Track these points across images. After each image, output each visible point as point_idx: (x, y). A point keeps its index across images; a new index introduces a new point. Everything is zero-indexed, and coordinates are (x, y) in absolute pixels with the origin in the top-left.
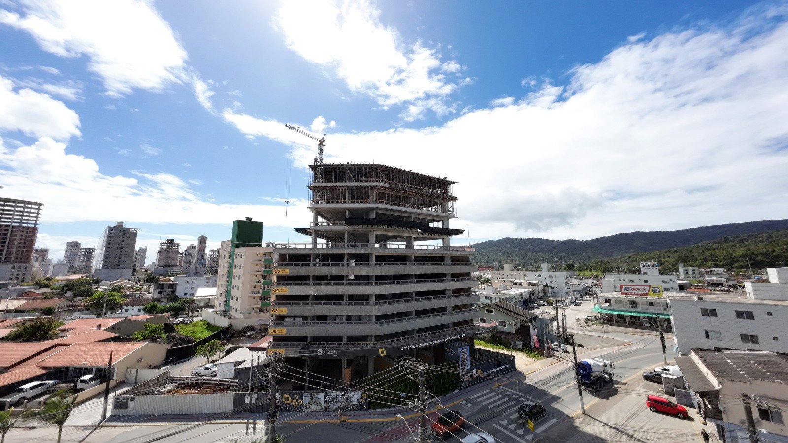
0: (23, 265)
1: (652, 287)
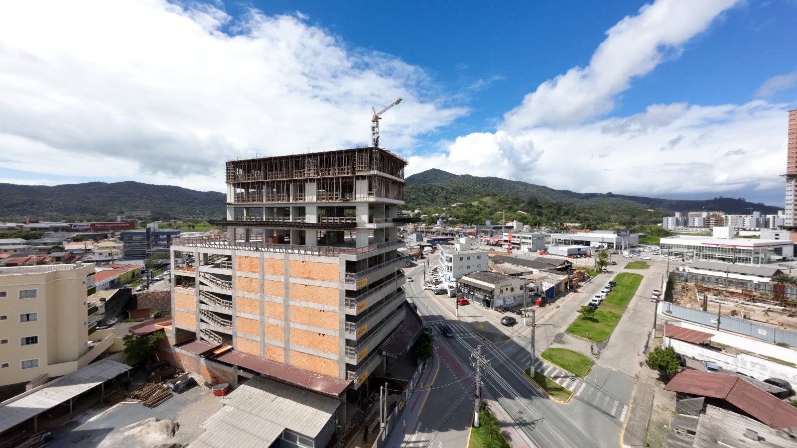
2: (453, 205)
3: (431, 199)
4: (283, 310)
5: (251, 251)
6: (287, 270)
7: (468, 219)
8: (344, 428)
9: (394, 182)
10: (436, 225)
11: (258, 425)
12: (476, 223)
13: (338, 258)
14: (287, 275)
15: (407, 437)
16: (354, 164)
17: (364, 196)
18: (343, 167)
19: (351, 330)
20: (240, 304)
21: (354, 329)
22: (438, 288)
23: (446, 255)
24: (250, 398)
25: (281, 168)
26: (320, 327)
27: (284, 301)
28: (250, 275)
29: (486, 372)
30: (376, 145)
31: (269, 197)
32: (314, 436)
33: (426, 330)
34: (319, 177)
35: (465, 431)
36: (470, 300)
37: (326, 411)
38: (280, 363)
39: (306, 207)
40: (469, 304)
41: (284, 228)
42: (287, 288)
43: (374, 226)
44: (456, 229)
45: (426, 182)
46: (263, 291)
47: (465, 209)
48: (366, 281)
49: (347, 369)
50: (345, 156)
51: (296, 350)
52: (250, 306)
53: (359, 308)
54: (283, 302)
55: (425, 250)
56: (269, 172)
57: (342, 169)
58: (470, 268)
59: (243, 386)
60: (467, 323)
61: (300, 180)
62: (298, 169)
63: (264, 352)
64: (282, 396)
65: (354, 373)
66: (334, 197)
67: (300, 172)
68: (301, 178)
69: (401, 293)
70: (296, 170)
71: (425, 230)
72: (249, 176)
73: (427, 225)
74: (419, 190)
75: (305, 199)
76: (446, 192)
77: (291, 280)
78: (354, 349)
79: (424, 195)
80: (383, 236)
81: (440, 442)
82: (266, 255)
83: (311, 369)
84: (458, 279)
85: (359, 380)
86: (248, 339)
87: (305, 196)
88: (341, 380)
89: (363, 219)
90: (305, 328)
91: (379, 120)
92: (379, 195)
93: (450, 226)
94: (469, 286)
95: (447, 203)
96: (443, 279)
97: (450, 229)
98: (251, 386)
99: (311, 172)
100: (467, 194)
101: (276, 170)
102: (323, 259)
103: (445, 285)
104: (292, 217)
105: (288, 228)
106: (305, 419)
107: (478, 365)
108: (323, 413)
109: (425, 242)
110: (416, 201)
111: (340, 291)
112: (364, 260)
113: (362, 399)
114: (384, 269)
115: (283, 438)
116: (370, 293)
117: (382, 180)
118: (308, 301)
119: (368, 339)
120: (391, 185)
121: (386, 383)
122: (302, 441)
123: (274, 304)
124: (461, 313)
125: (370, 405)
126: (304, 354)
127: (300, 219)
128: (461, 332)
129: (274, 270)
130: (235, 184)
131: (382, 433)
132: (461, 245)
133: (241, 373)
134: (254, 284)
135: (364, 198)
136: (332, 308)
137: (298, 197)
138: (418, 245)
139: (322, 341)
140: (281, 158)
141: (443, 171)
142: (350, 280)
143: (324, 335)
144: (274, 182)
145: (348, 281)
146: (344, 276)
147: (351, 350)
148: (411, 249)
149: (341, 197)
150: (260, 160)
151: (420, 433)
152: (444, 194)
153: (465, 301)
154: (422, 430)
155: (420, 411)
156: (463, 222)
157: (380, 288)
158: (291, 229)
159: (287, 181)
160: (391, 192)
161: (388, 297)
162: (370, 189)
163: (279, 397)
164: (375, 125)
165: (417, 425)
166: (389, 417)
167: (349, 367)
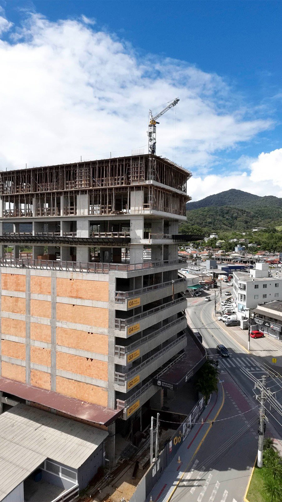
2: (254, 230)
3: (230, 223)
4: (49, 332)
5: (17, 268)
6: (54, 289)
7: (270, 245)
8: (113, 462)
9: (175, 195)
10: (234, 252)
11: (18, 454)
12: (280, 250)
13: (107, 276)
14: (54, 294)
15: (181, 475)
16: (129, 174)
17: (139, 208)
18: (116, 177)
19: (120, 354)
20: (5, 326)
21: (124, 353)
22: (230, 319)
23: (239, 282)
24: (13, 426)
25: (51, 180)
26: (88, 350)
27: (51, 322)
28: (16, 294)
29: (271, 406)
30: (153, 151)
31: (39, 211)
32: (77, 468)
33: (212, 362)
34: (91, 188)
35: (247, 472)
36: (265, 333)
37: (92, 442)
38: (46, 390)
39: (77, 222)
40: (264, 337)
41: (54, 245)
42: (54, 308)
43: (150, 242)
44: (256, 256)
45: (225, 204)
46: (29, 311)
47: (267, 234)
48: (138, 301)
49: (116, 398)
50: (119, 165)
51: (62, 376)
52: (16, 328)
53: (130, 331)
54: (49, 324)
55: (219, 278)
56: (39, 183)
57: (115, 180)
58: (266, 297)
59: (6, 413)
60: (259, 357)
61: (71, 192)
62: (70, 180)
63: (29, 378)
64: (46, 425)
65: (124, 402)
66: (107, 210)
67: (71, 183)
68: (73, 189)
69: (182, 319)
70: (67, 181)
71: (220, 257)
72: (17, 188)
73: (223, 252)
74: (216, 212)
75: (76, 213)
76: (246, 216)
77: (59, 300)
78: (124, 375)
79: (221, 218)
80: (161, 255)
81: (218, 482)
82: (33, 272)
83: (79, 397)
84: (252, 309)
85: (129, 410)
86: (13, 364)
87: (76, 210)
88: (110, 409)
89: (138, 235)
90: (72, 352)
91: (157, 125)
92: (155, 208)
93: (249, 253)
94: (265, 316)
95: (248, 228)
96: (236, 310)
97: (249, 256)
98: (15, 414)
99: (83, 182)
100: (270, 218)
101: (46, 182)
102: (92, 276)
103: (239, 316)
104: (63, 232)
105: (58, 245)
106: (69, 449)
107: (262, 397)
108: (88, 444)
109: (219, 270)
110: (212, 226)
111: (110, 311)
112: (138, 278)
113: (134, 433)
114: (161, 290)
115: (45, 469)
116: (144, 316)
117: (159, 191)
118: (76, 323)
119: (140, 365)
120: (171, 199)
121: (158, 413)
122: (66, 473)
123: (39, 326)
124: (254, 347)
125: (144, 440)
126: (71, 380)
127: (71, 235)
128: (252, 366)
129: (41, 288)
130: (3, 197)
131: (152, 468)
132: (258, 272)
133: (6, 400)
134: (19, 304)
135: (139, 210)
136: (101, 330)
137: (69, 211)
138: (212, 273)
139: (90, 366)
140: (51, 168)
141: (243, 192)
142: (121, 299)
143: (92, 360)
144: (44, 194)
145: (117, 300)
146: (114, 294)
147: (120, 376)
148: (202, 277)
149: (113, 210)
150: (29, 171)
151: (196, 471)
152: (244, 217)
153: (260, 333)
154: (198, 468)
155: (198, 448)
156: (264, 249)
157: (157, 310)
158: (62, 246)
159: (58, 193)
160: (171, 205)
161: (166, 321)
162: (146, 201)
163: (43, 426)
164: (152, 130)
165: (193, 463)
166: (162, 452)
167: (118, 395)
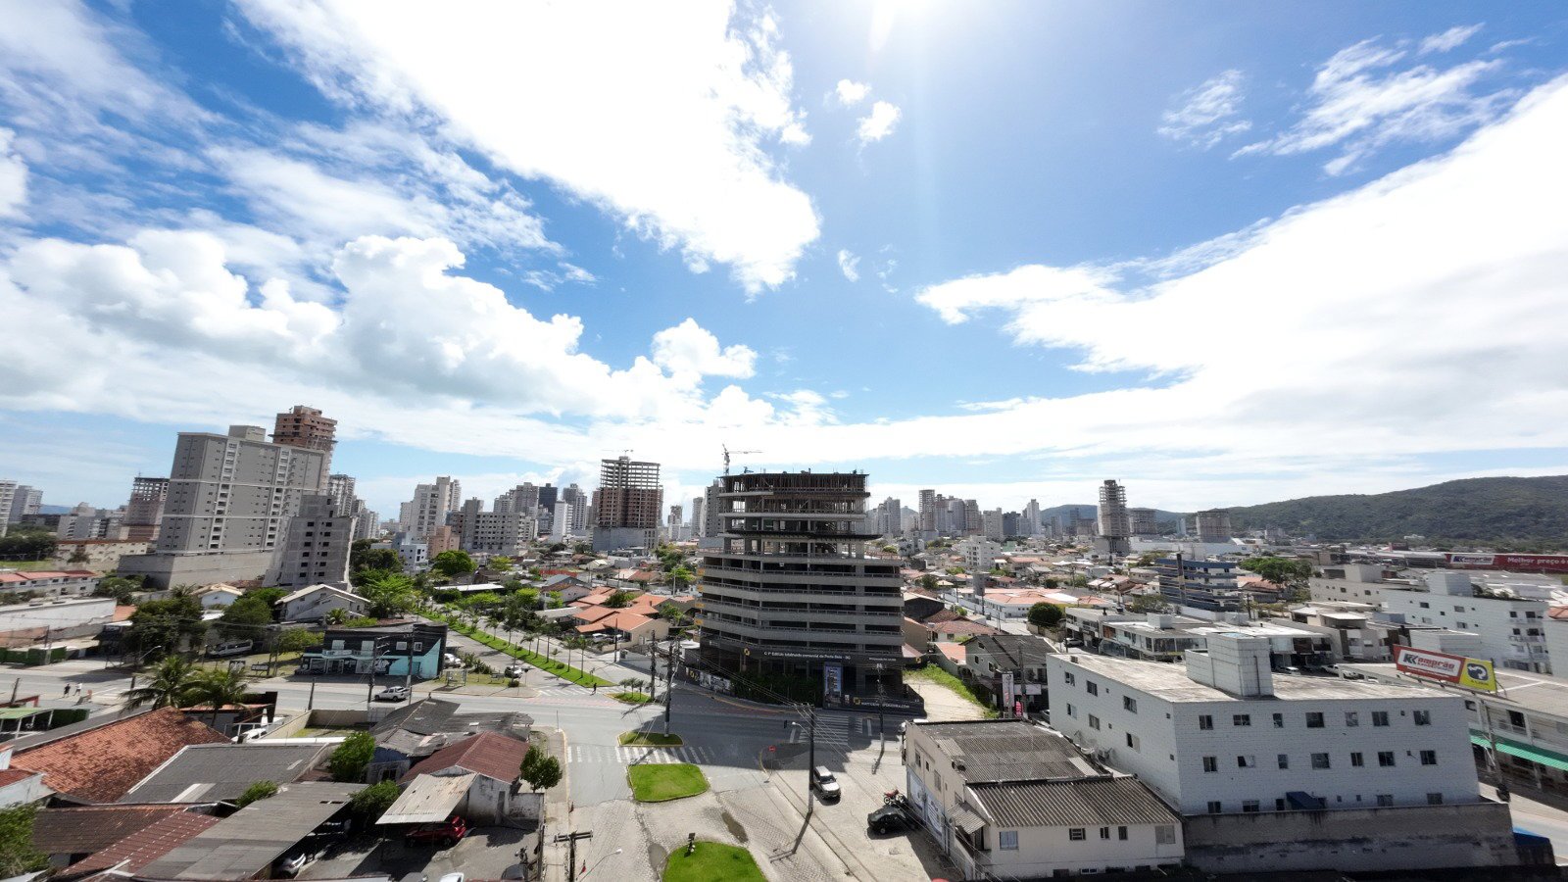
0: (652, 530)
1: (1467, 663)
